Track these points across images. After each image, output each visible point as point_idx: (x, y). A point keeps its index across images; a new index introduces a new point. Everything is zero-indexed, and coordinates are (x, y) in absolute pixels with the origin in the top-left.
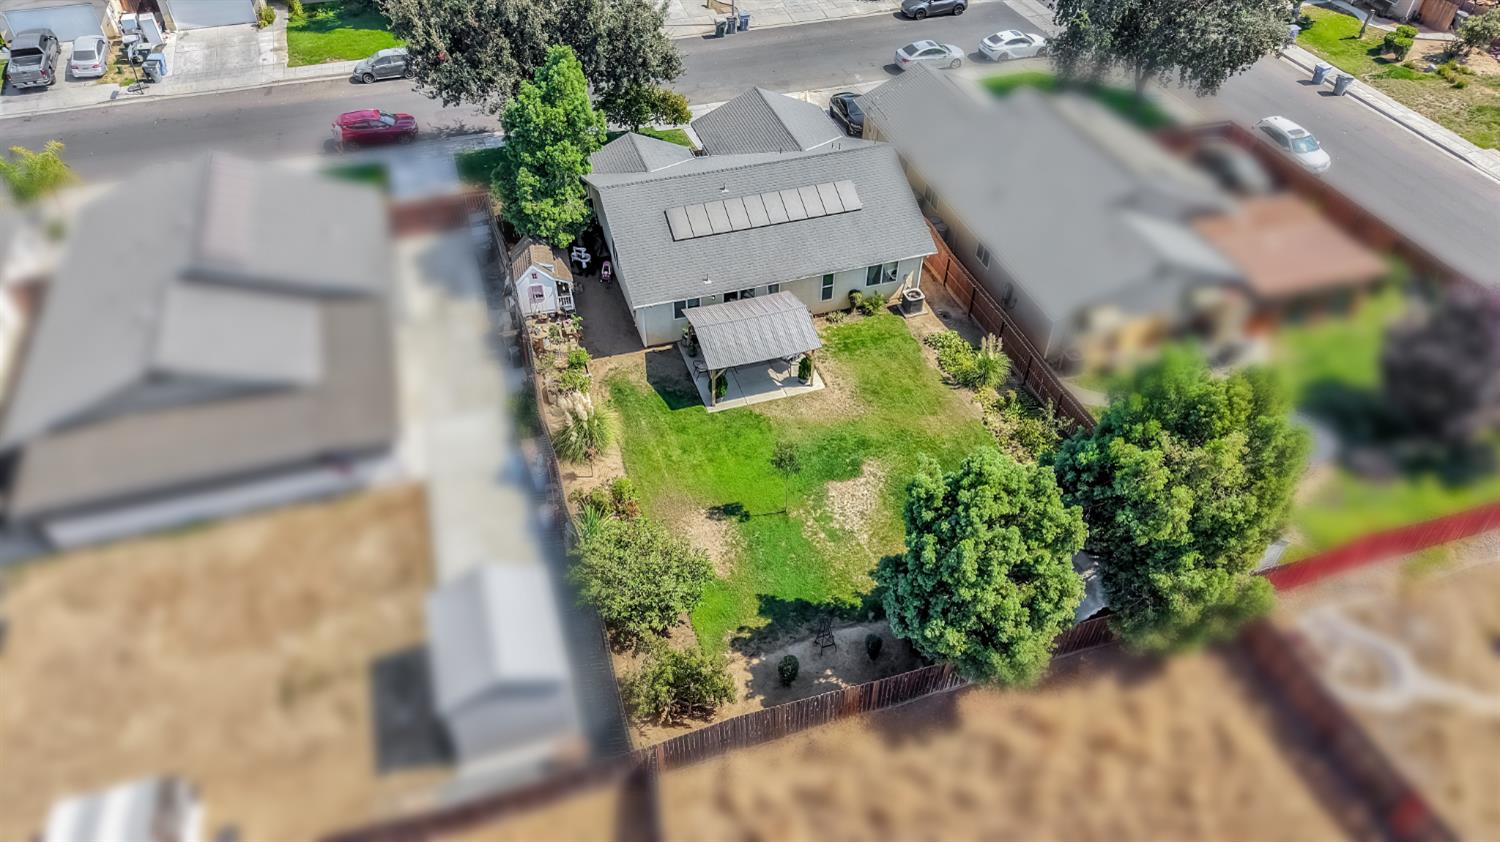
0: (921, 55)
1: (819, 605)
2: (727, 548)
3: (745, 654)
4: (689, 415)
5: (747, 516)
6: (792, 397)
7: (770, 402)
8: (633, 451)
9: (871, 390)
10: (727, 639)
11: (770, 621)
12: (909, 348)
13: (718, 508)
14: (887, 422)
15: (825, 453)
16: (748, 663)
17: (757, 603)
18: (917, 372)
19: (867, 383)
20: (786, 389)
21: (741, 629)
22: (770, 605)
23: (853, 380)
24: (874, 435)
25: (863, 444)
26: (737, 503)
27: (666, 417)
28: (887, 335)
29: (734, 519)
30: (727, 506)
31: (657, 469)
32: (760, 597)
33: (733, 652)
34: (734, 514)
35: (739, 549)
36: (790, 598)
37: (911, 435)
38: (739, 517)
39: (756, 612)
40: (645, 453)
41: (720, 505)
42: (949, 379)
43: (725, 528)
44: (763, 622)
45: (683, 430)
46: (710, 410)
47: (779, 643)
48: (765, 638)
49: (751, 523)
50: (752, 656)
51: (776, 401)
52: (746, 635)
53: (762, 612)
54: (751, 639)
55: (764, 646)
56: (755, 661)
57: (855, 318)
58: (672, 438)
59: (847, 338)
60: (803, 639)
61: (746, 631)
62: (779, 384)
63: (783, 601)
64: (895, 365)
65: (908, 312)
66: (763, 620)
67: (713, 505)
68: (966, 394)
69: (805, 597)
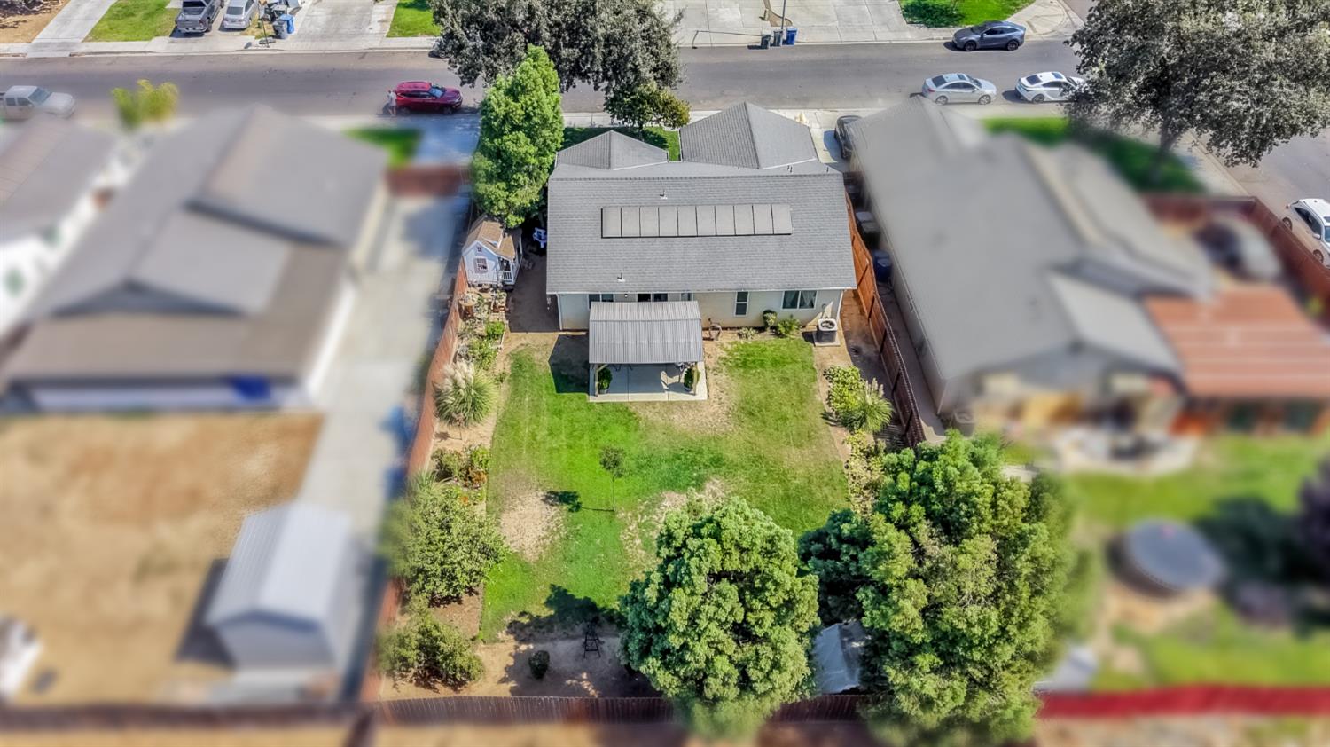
0: (948, 87)
1: (604, 609)
2: (545, 533)
3: (516, 639)
4: (572, 399)
5: (578, 507)
6: (672, 403)
7: (648, 403)
8: (507, 424)
9: (749, 411)
10: (508, 620)
11: (553, 612)
12: (805, 376)
13: (556, 494)
14: (748, 445)
15: (678, 462)
16: (516, 647)
17: (549, 592)
18: (802, 401)
19: (748, 403)
20: (671, 393)
21: (523, 614)
22: (560, 599)
23: (736, 398)
24: (731, 456)
25: (717, 461)
26: (575, 493)
27: (549, 397)
28: (789, 360)
29: (565, 507)
30: (565, 493)
31: (518, 445)
32: (553, 587)
33: (508, 633)
34: (567, 503)
35: (557, 537)
36: (580, 596)
37: (767, 463)
38: (570, 507)
39: (543, 600)
40: (515, 427)
41: (559, 491)
42: (831, 414)
43: (553, 514)
44: (546, 612)
45: (559, 413)
46: (591, 399)
47: (552, 635)
48: (541, 627)
49: (579, 514)
50: (523, 641)
51: (654, 403)
52: (525, 620)
53: (549, 603)
54: (528, 625)
55: (537, 635)
56: (523, 647)
57: (767, 338)
58: (545, 419)
59: (748, 355)
60: (573, 638)
61: (527, 616)
62: (665, 387)
63: (572, 596)
64: (783, 390)
65: (819, 341)
66: (546, 610)
67: (552, 490)
68: (841, 433)
69: (594, 598)
